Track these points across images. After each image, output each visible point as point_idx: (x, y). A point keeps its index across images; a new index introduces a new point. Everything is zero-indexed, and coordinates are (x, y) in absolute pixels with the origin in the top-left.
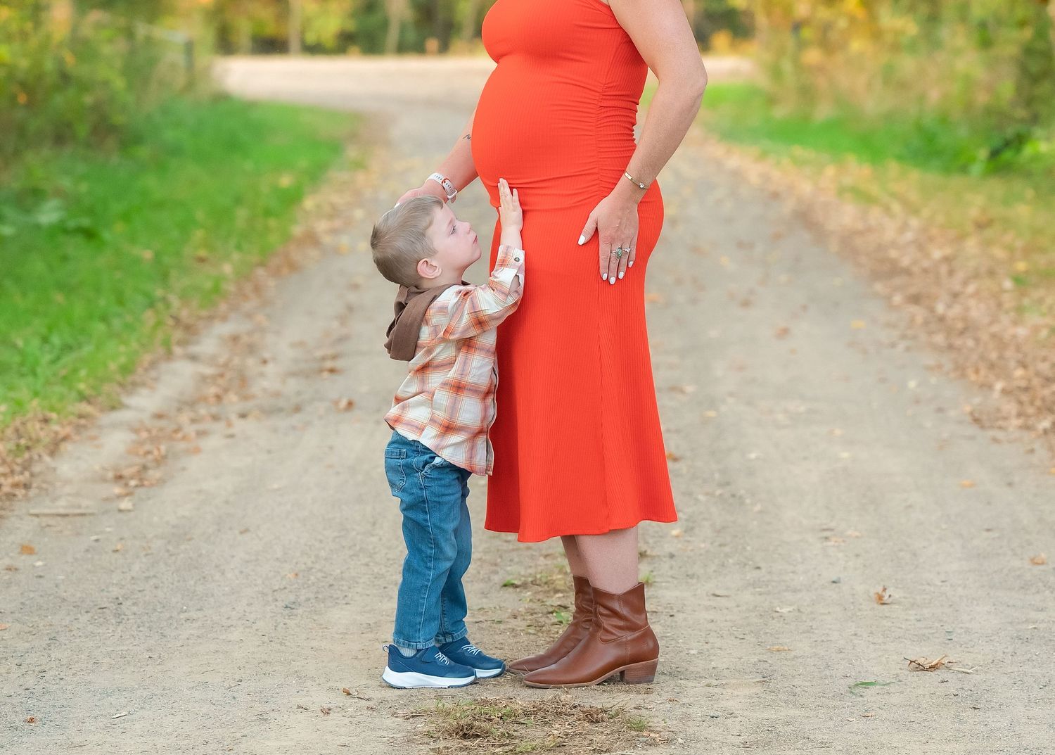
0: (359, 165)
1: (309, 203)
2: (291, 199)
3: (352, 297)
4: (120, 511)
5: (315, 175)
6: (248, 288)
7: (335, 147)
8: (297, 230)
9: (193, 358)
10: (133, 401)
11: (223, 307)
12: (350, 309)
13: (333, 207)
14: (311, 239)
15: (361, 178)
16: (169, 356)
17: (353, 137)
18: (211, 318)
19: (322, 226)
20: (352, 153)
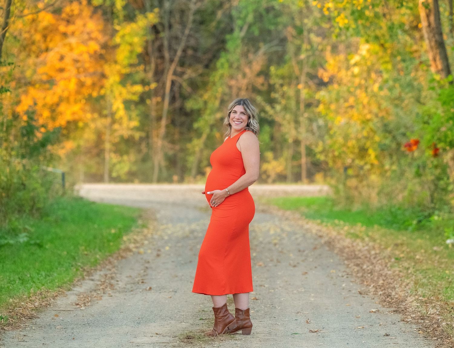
0: (144, 226)
1: (125, 238)
2: (118, 237)
3: (147, 265)
4: (81, 310)
5: (127, 229)
6: (107, 262)
7: (134, 220)
8: (123, 247)
9: (92, 280)
10: (75, 289)
11: (99, 267)
12: (147, 268)
13: (135, 240)
14: (128, 250)
15: (145, 231)
16: (83, 279)
17: (140, 217)
18: (96, 270)
19: (132, 246)
20: (140, 222)
